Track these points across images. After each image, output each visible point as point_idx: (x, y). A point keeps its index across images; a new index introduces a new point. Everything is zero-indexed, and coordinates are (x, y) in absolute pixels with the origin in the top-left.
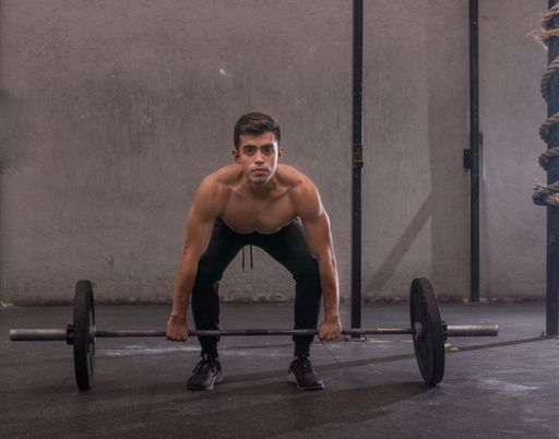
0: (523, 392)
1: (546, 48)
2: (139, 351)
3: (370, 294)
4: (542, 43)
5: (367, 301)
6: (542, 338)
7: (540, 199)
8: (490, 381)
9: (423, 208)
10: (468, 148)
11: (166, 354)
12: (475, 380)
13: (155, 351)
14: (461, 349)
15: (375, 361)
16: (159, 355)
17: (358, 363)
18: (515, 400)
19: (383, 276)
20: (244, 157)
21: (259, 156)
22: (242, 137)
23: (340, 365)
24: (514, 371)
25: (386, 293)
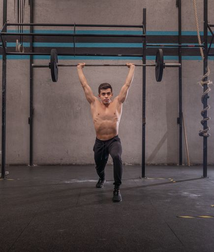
0: (196, 197)
1: (203, 87)
2: (75, 182)
3: (148, 163)
4: (201, 86)
5: (147, 165)
6: (202, 178)
7: (201, 134)
8: (185, 193)
9: (164, 136)
10: (179, 117)
11: (84, 183)
12: (181, 193)
13: (80, 181)
14: (176, 182)
15: (150, 185)
16: (81, 183)
17: (144, 186)
18: (193, 200)
19: (152, 157)
20: (102, 96)
21: (106, 96)
22: (101, 90)
23: (139, 187)
24: (193, 189)
25: (153, 162)
